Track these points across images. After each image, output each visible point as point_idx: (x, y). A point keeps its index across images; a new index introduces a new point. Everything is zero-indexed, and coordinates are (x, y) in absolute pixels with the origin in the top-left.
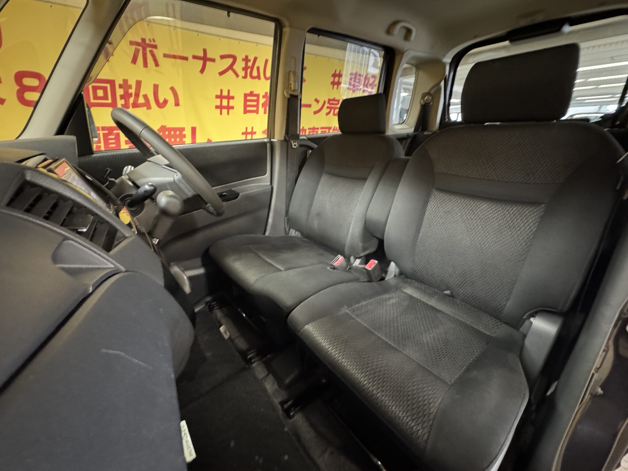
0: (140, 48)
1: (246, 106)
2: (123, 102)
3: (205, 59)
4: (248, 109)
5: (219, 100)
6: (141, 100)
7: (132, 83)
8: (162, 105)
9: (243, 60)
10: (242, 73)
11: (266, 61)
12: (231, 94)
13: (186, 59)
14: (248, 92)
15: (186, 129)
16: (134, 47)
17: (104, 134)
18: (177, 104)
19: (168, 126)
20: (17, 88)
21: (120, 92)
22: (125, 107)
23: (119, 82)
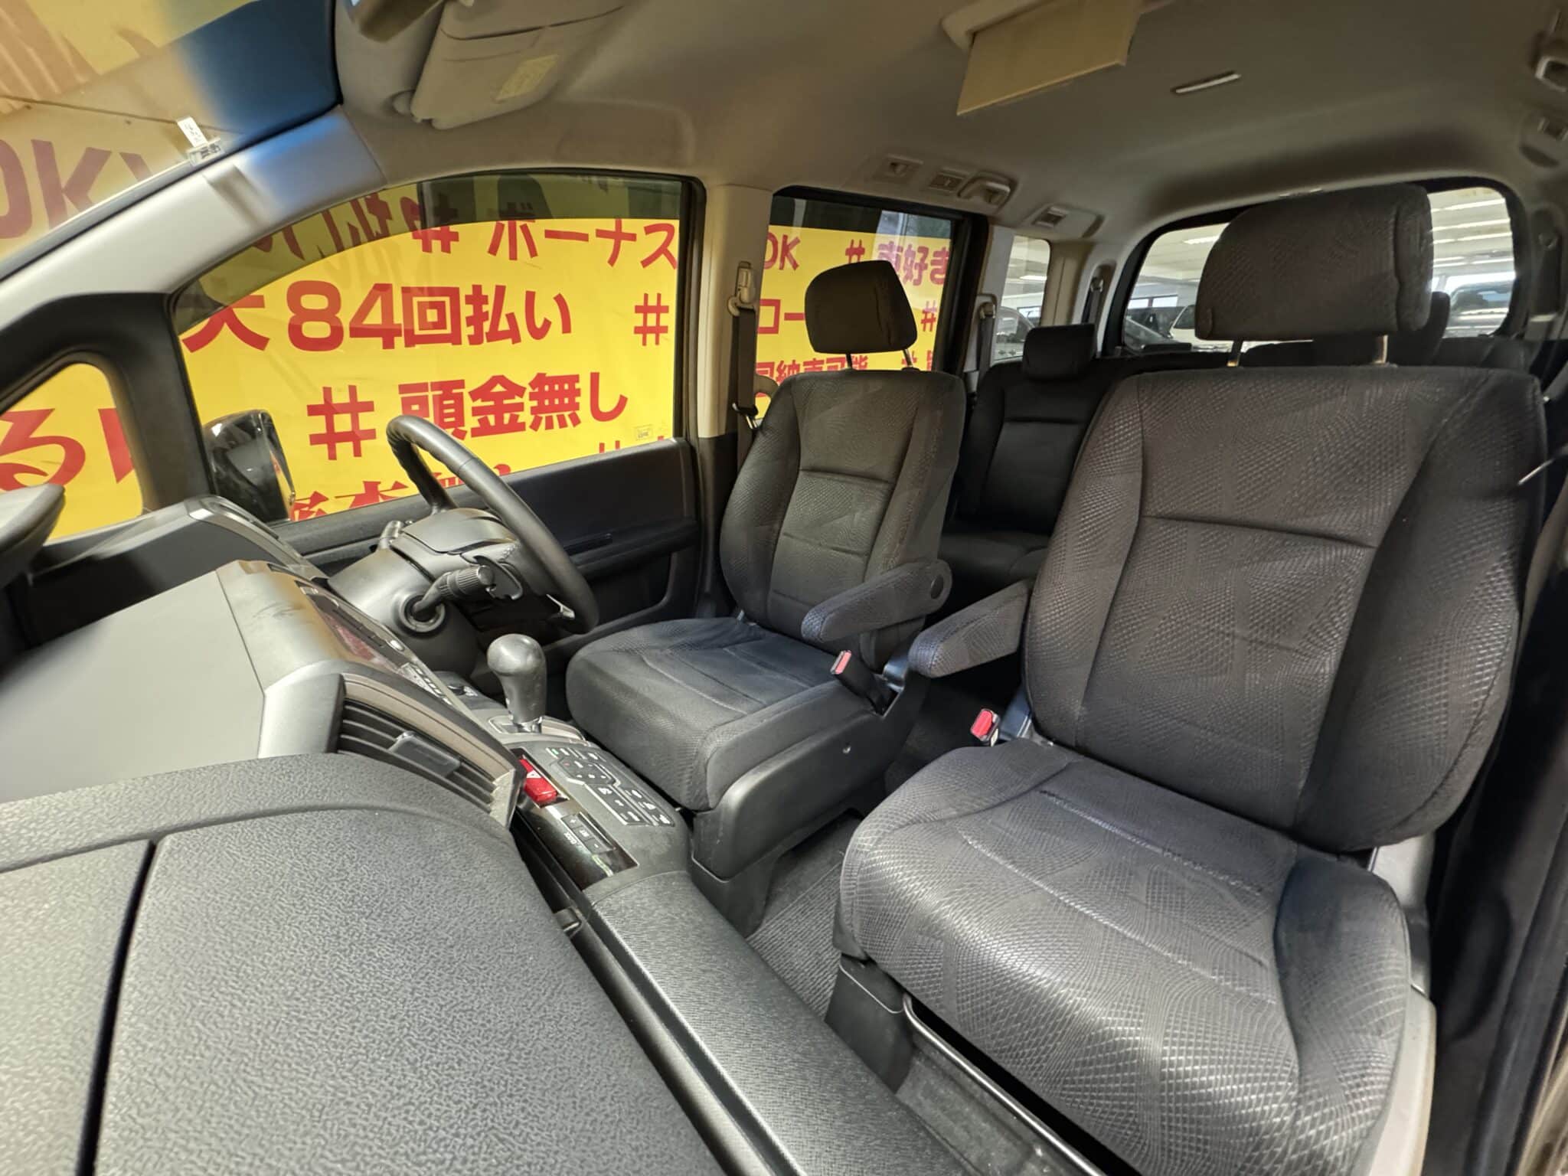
0: (505, 223)
2: (471, 330)
3: (618, 236)
5: (641, 316)
6: (504, 325)
7: (489, 291)
8: (539, 333)
12: (663, 303)
13: (584, 237)
15: (581, 379)
17: (434, 397)
18: (566, 328)
19: (550, 373)
20: (291, 314)
21: (466, 311)
22: (475, 340)
23: (466, 291)
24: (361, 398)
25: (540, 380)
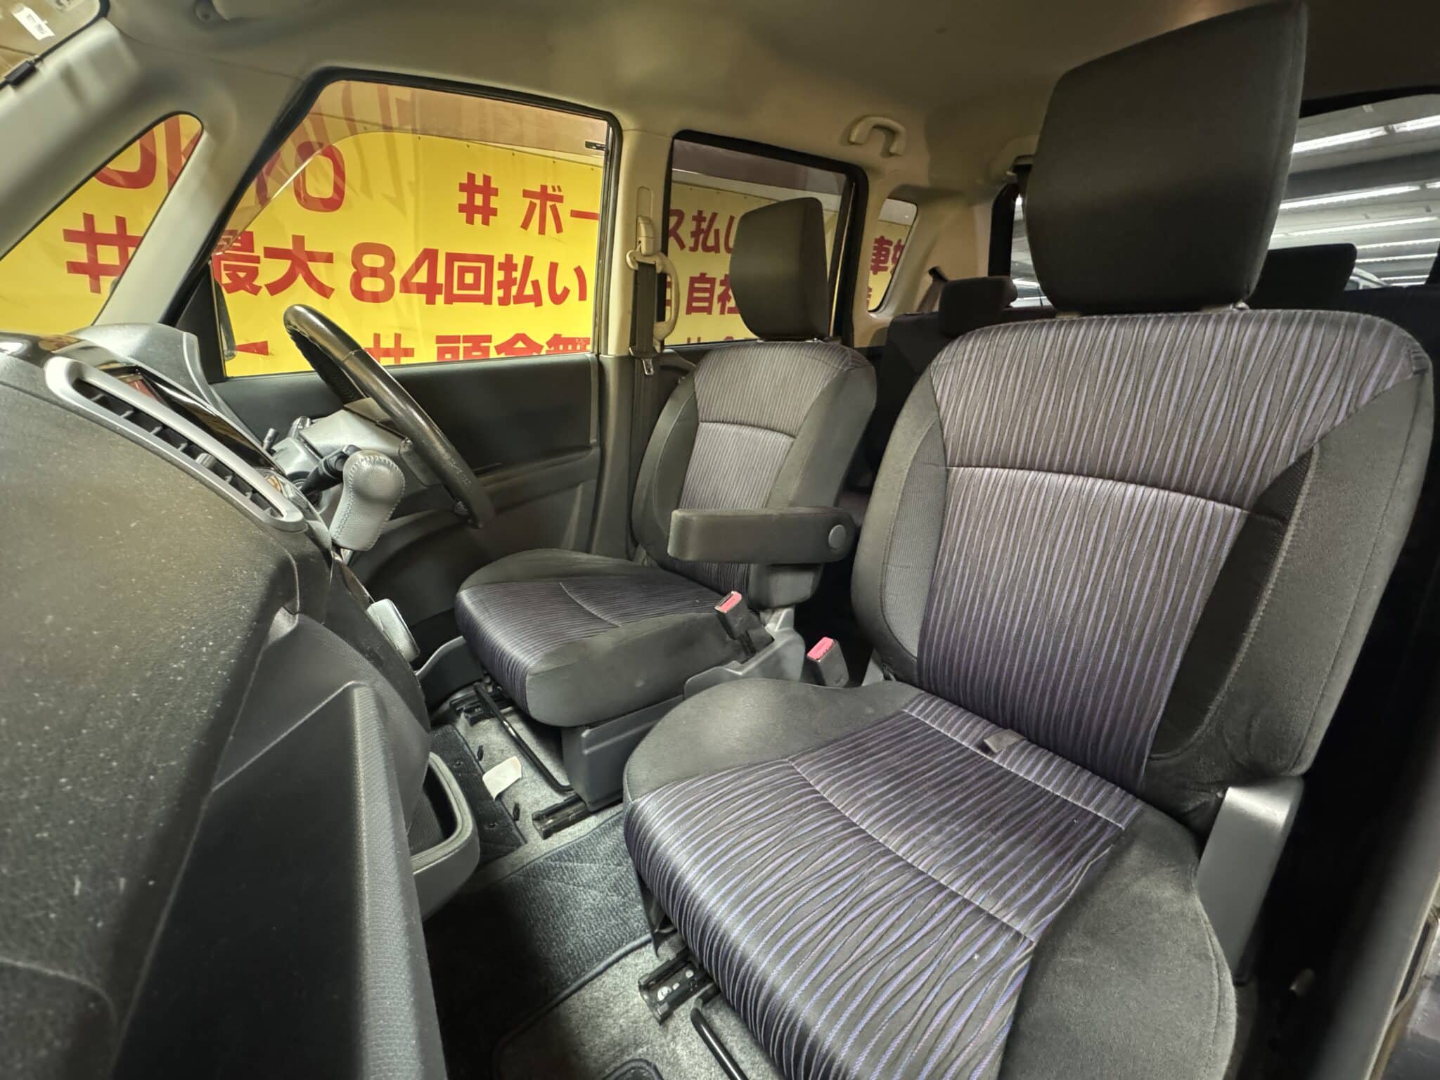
0: (538, 202)
1: (691, 299)
2: (501, 293)
4: (695, 304)
6: (529, 290)
7: (519, 261)
8: (558, 299)
9: (694, 218)
10: (689, 242)
11: (732, 219)
14: (697, 275)
16: (528, 201)
17: (465, 348)
18: (583, 296)
19: (564, 336)
20: (354, 270)
21: (499, 276)
22: (504, 301)
23: (499, 259)
24: (404, 345)
25: (556, 341)
